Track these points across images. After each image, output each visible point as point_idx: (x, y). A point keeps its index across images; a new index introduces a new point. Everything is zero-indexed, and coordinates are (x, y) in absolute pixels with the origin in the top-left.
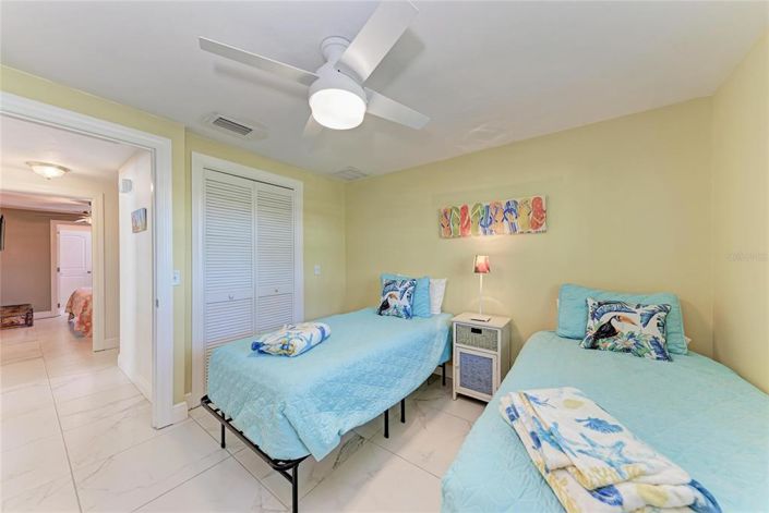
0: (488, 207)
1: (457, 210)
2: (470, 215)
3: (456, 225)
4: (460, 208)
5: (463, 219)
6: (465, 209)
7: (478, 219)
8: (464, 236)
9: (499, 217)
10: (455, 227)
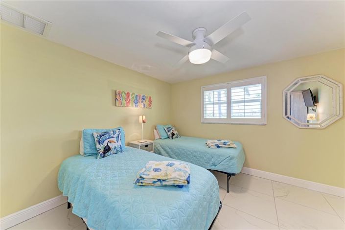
0: (137, 96)
1: (125, 93)
2: (130, 97)
3: (124, 101)
4: (126, 93)
5: (128, 98)
6: (128, 94)
7: (134, 100)
8: (127, 106)
9: (140, 101)
10: (124, 102)
